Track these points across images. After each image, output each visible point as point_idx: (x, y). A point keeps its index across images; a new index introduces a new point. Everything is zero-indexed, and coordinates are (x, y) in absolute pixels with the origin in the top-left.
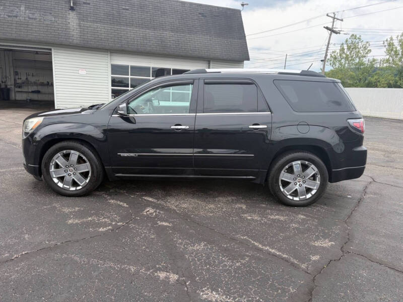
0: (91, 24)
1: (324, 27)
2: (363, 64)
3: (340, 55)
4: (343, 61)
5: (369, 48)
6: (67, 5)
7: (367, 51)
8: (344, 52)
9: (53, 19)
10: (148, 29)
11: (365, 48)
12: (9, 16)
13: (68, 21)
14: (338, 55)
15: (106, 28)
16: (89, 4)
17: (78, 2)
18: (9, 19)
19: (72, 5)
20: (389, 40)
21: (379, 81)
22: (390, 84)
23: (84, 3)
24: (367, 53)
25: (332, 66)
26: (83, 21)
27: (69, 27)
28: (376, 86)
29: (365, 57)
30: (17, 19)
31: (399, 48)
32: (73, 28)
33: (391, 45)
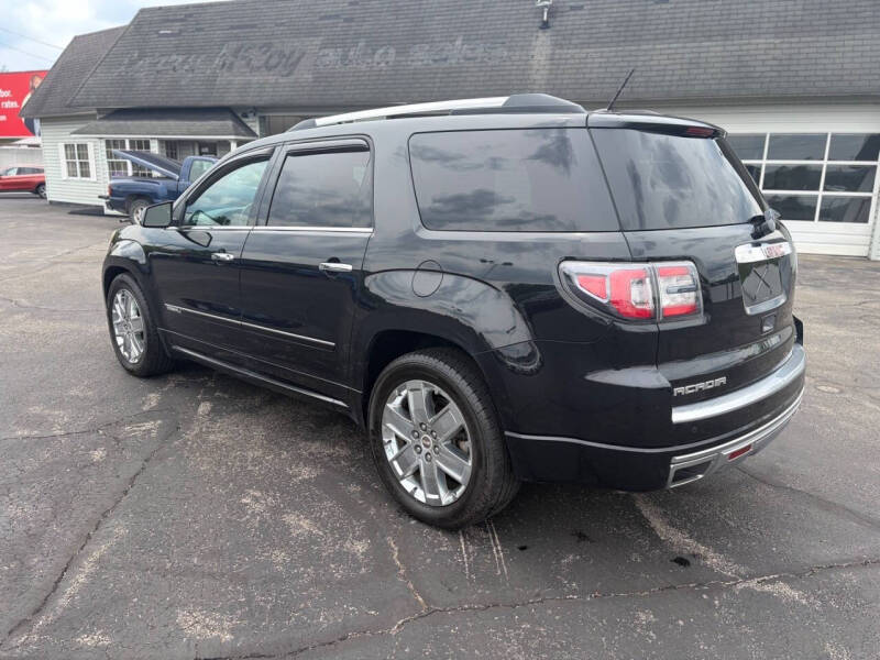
0: (574, 51)
6: (537, 20)
9: (506, 53)
10: (709, 38)
12: (435, 61)
13: (532, 53)
15: (605, 55)
16: (581, 8)
17: (561, 10)
18: (436, 66)
19: (545, 18)
23: (572, 8)
26: (561, 48)
27: (531, 65)
30: (446, 65)
32: (536, 67)
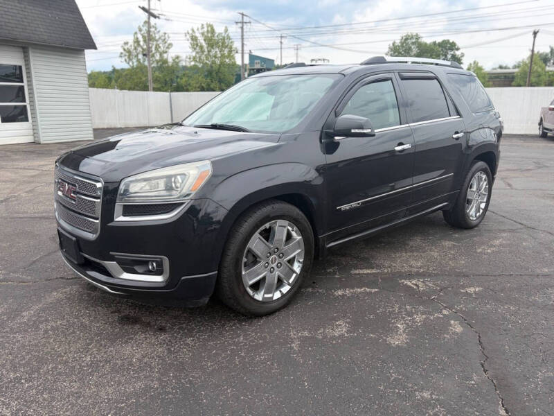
1: (140, 7)
2: (166, 62)
3: (135, 49)
4: (140, 56)
5: (169, 42)
7: (167, 45)
8: (139, 45)
11: (164, 41)
14: (133, 48)
20: (190, 32)
21: (189, 84)
22: (203, 87)
24: (168, 48)
25: (128, 63)
28: (187, 90)
29: (166, 52)
31: (204, 44)
33: (194, 39)
